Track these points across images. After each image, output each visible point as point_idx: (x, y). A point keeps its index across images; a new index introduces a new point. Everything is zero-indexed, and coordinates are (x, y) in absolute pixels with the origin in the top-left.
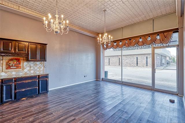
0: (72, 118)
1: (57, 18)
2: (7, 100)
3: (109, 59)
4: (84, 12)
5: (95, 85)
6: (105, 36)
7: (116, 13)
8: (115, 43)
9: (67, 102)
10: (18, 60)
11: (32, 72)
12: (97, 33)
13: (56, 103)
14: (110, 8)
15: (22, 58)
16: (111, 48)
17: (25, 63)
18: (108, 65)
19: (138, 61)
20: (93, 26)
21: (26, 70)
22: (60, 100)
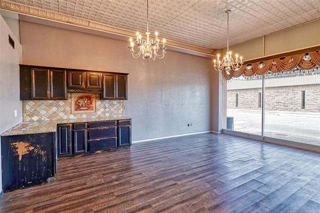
0: (172, 182)
1: (148, 36)
2: (79, 151)
3: (237, 95)
4: (189, 18)
5: (209, 141)
6: (227, 56)
7: (252, 12)
8: (248, 65)
9: (160, 161)
10: (89, 98)
11: (107, 115)
12: (212, 49)
13: (145, 161)
14: (238, 6)
15: (94, 96)
16: (240, 76)
17: (99, 103)
18: (235, 106)
19: (305, 99)
20: (204, 39)
21: (99, 113)
22: (149, 157)
